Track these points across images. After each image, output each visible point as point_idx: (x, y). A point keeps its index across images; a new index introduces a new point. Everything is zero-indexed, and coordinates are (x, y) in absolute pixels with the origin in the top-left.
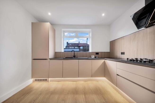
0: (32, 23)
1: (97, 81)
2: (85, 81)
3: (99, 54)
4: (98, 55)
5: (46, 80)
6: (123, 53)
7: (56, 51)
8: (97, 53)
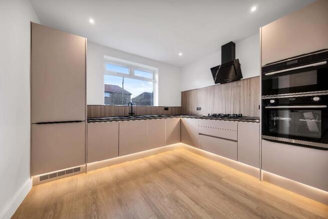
0: (31, 23)
1: (172, 149)
2: (155, 153)
3: (169, 109)
4: (167, 112)
5: (78, 169)
6: (199, 109)
7: (88, 103)
8: (166, 109)
